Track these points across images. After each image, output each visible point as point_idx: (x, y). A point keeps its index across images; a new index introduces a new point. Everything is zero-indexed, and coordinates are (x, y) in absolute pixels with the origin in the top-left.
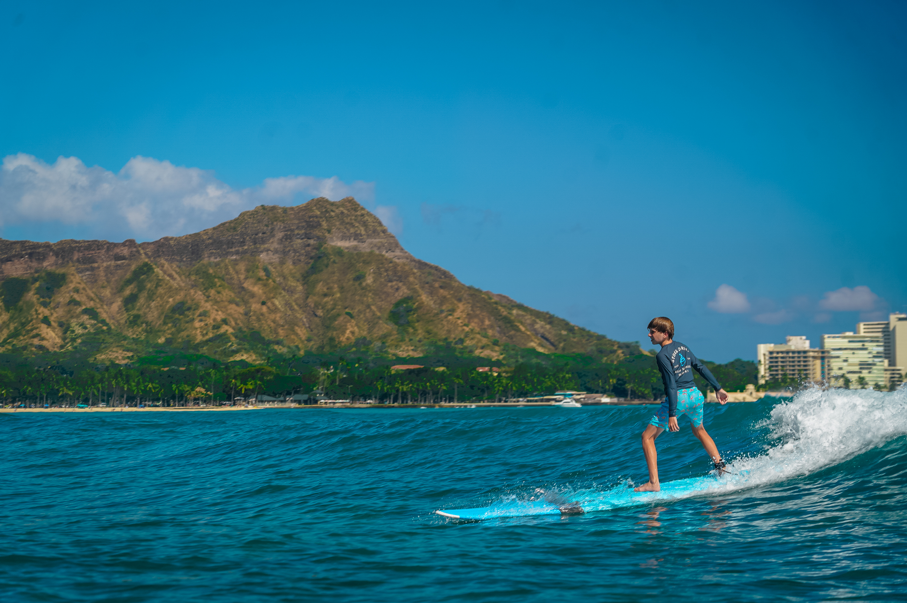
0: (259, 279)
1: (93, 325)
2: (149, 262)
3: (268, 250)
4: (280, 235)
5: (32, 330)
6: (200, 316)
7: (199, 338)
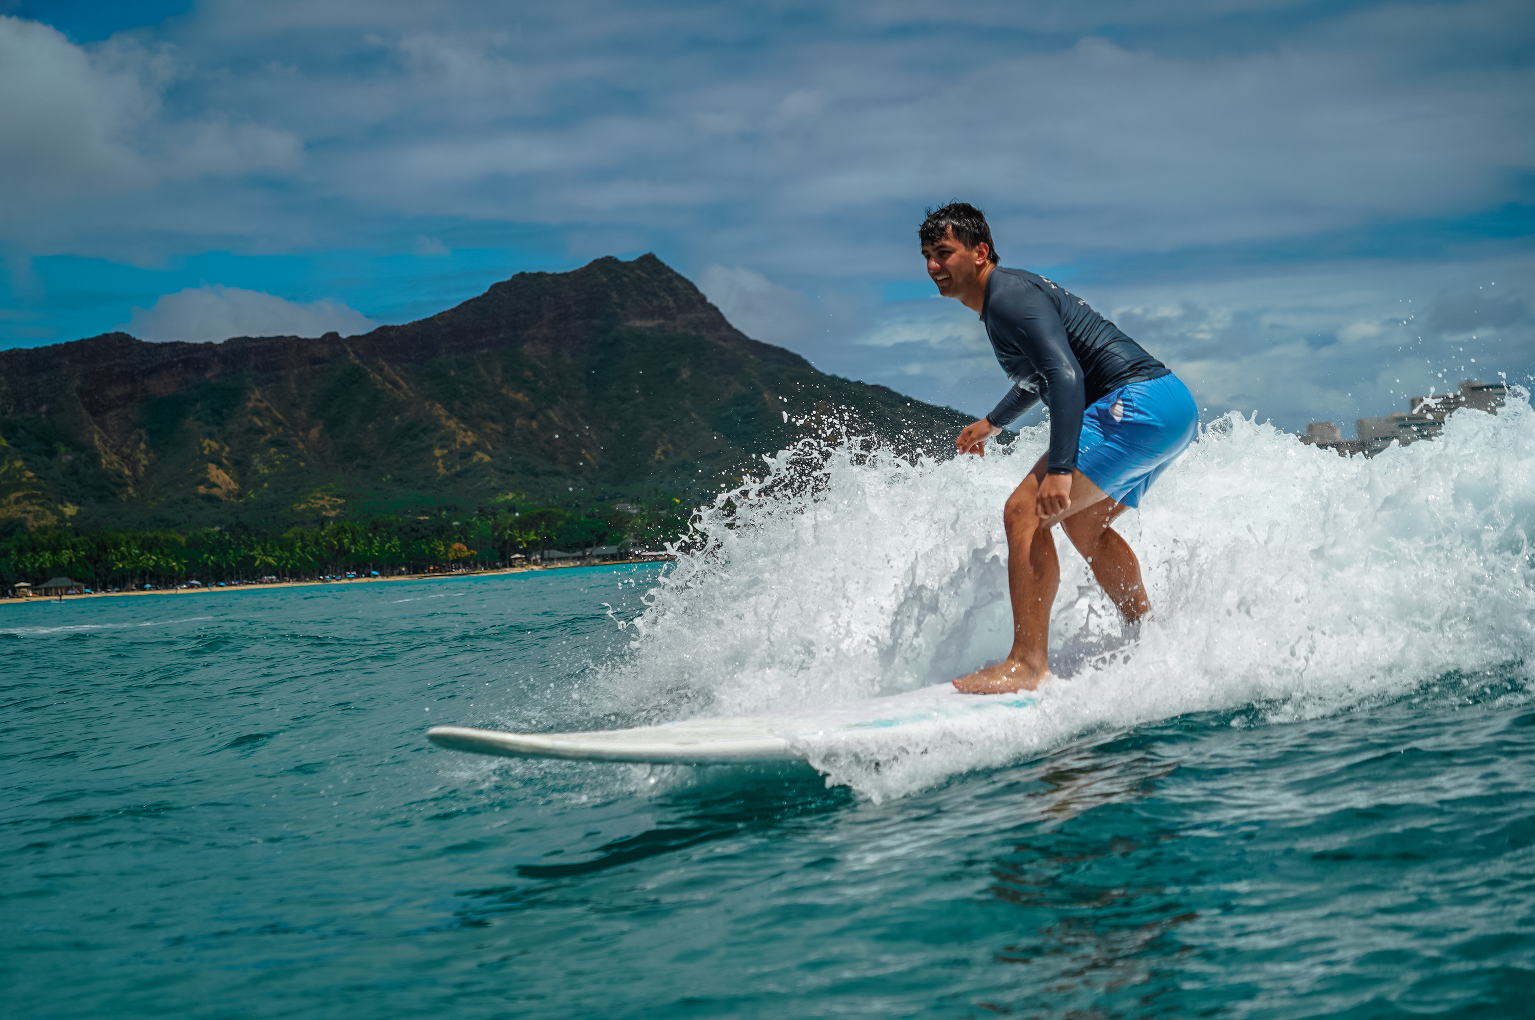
0: (524, 382)
2: (361, 365)
3: (534, 338)
4: (550, 315)
5: (194, 474)
6: (441, 439)
7: (442, 471)
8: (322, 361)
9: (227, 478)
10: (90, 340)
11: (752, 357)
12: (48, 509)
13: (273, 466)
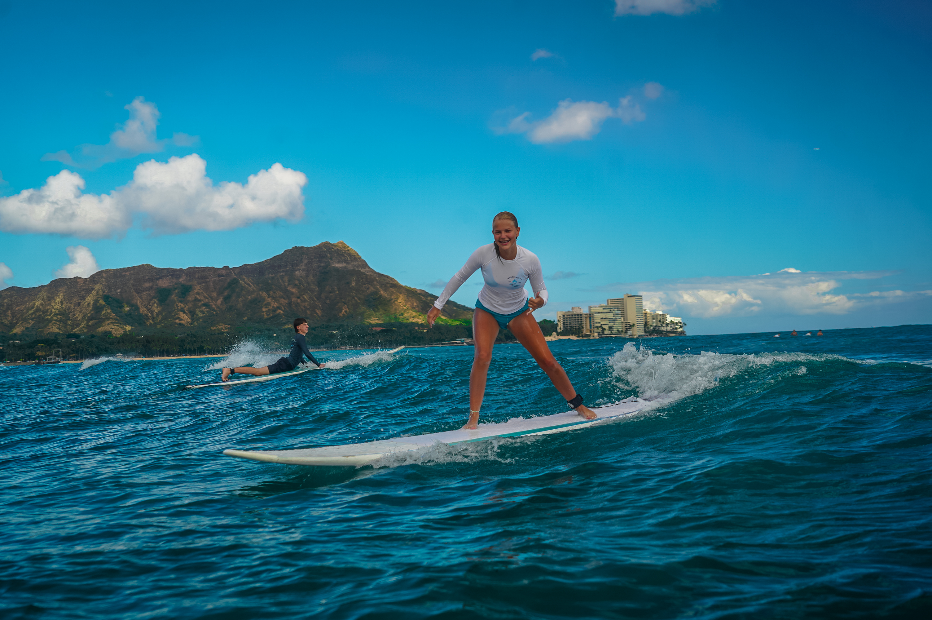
0: (296, 285)
1: (207, 311)
2: (237, 278)
3: (299, 270)
4: (306, 261)
5: (175, 315)
6: (265, 305)
7: (266, 316)
8: (223, 276)
9: (187, 317)
10: (136, 266)
11: (377, 279)
12: (120, 327)
13: (204, 313)
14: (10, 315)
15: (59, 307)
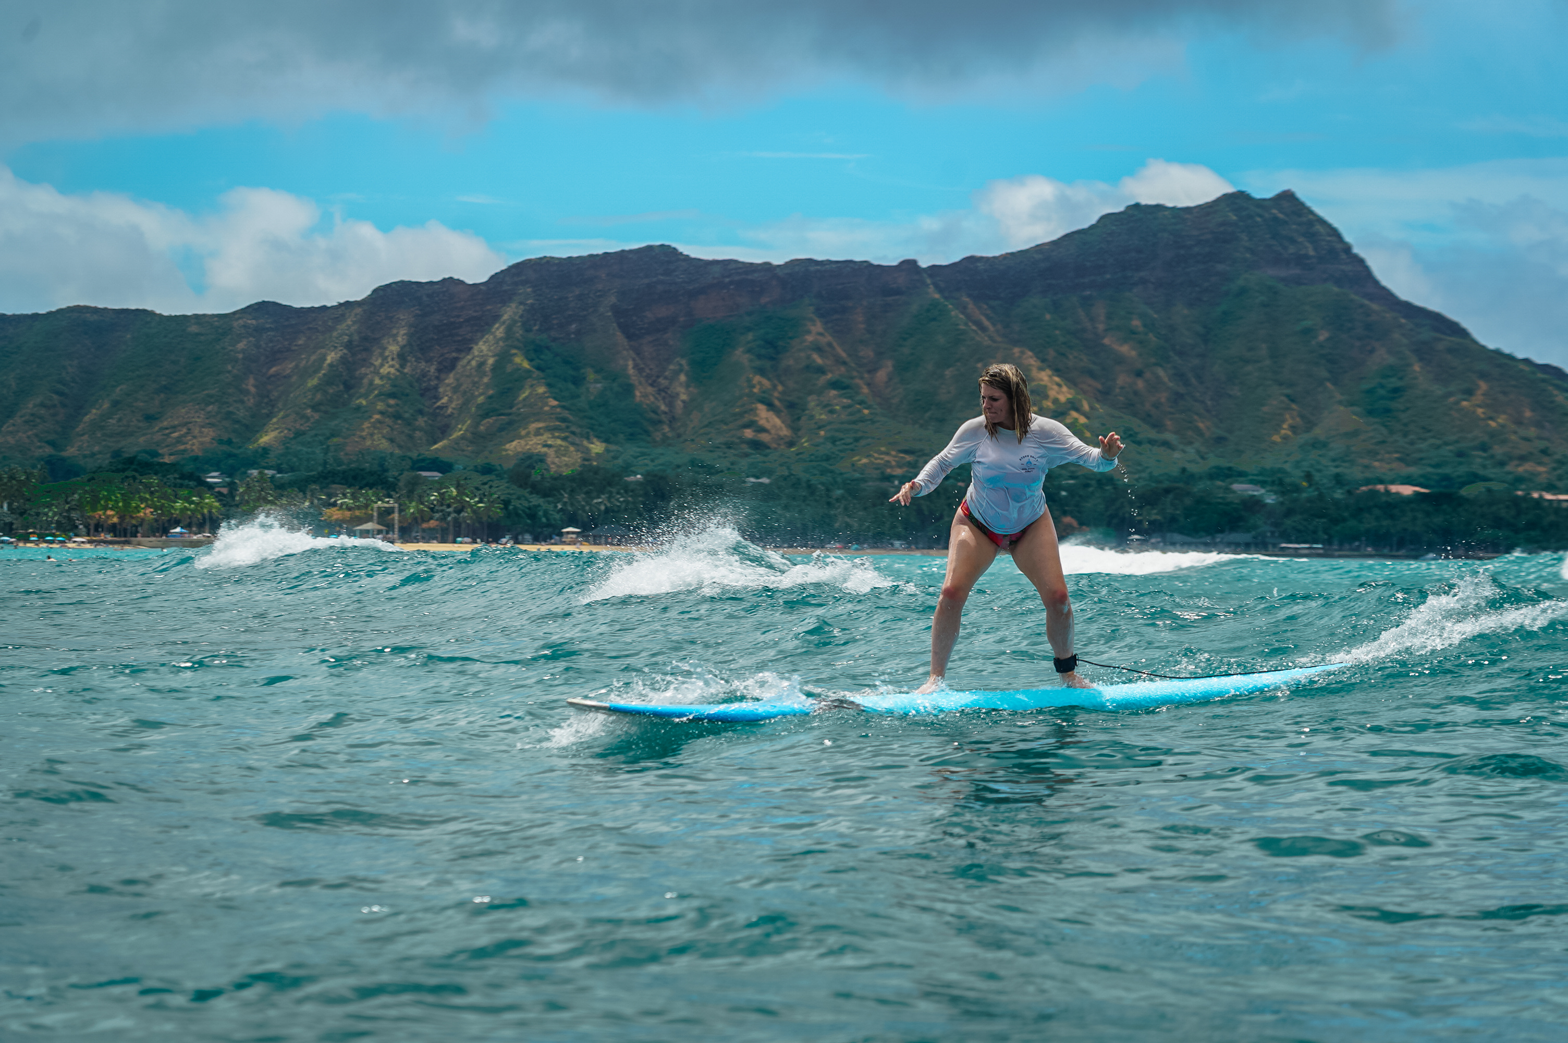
0: (1132, 332)
2: (942, 300)
3: (1145, 282)
8: (898, 292)
9: (778, 422)
10: (631, 251)
11: (1403, 321)
12: (573, 444)
13: (832, 412)
14: (253, 390)
15: (392, 370)
